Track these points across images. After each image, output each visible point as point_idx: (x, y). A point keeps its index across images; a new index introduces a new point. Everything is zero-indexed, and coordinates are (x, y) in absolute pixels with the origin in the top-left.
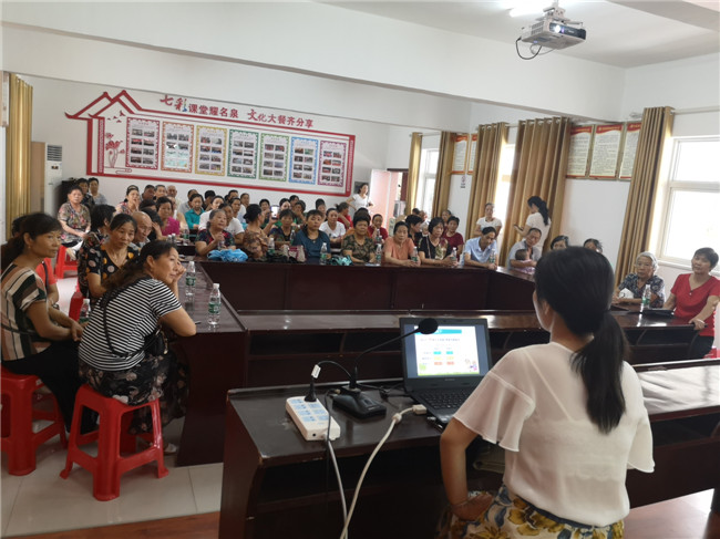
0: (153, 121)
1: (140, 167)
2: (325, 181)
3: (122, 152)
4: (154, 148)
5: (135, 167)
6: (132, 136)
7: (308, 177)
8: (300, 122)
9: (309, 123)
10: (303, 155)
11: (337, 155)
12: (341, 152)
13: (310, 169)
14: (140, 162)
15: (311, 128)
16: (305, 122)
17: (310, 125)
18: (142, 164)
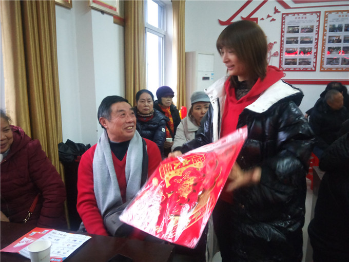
0: (312, 13)
1: (295, 70)
3: (275, 54)
4: (313, 45)
5: (289, 70)
6: (287, 35)
14: (295, 63)
18: (297, 66)
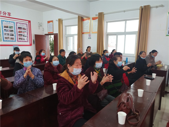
2: (20, 40)
7: (12, 39)
8: (5, 13)
9: (9, 14)
10: (9, 29)
11: (24, 29)
12: (26, 28)
13: (13, 35)
15: (10, 17)
16: (7, 14)
17: (9, 15)
